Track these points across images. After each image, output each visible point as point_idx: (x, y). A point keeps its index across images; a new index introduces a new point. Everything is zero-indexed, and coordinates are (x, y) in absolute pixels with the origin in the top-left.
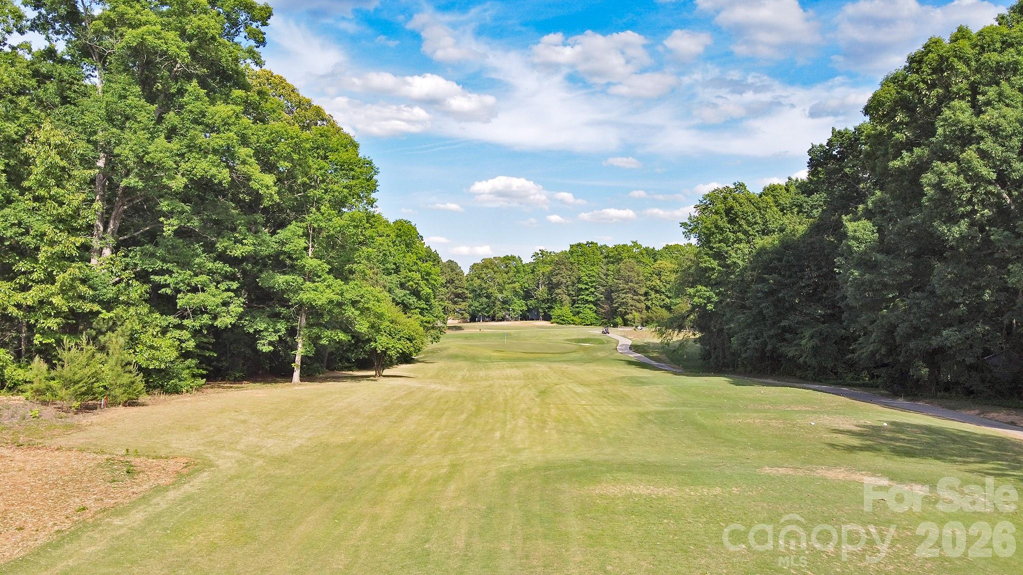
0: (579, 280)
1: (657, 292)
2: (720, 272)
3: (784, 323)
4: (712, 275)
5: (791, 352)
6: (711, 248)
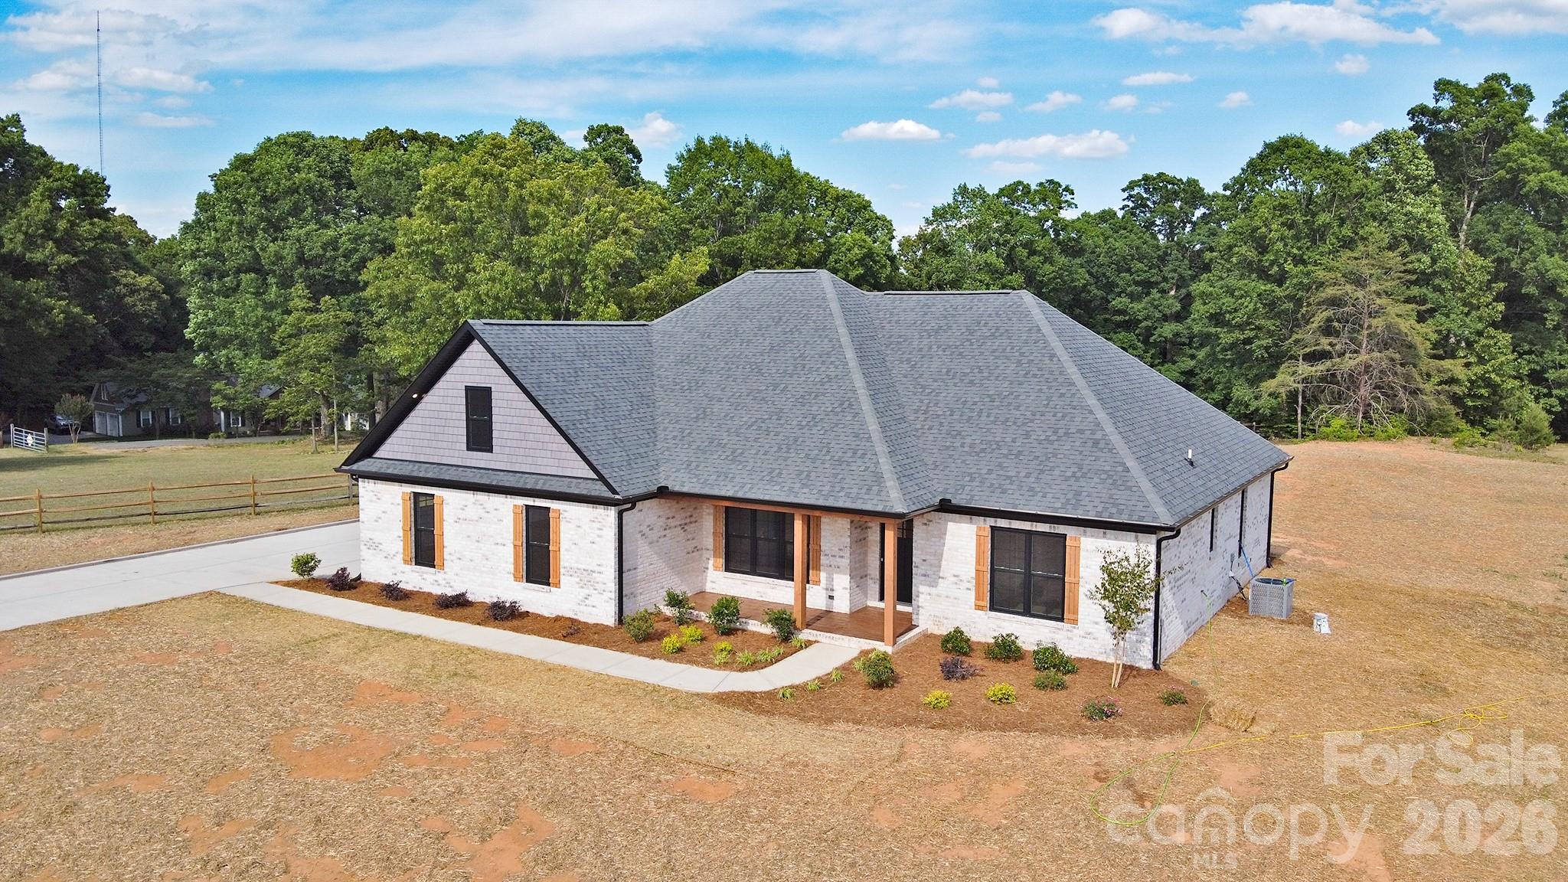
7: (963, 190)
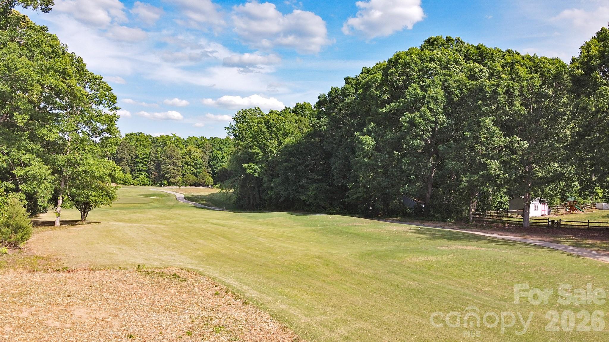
0: (137, 157)
1: (188, 165)
2: (262, 155)
4: (258, 157)
5: (303, 198)
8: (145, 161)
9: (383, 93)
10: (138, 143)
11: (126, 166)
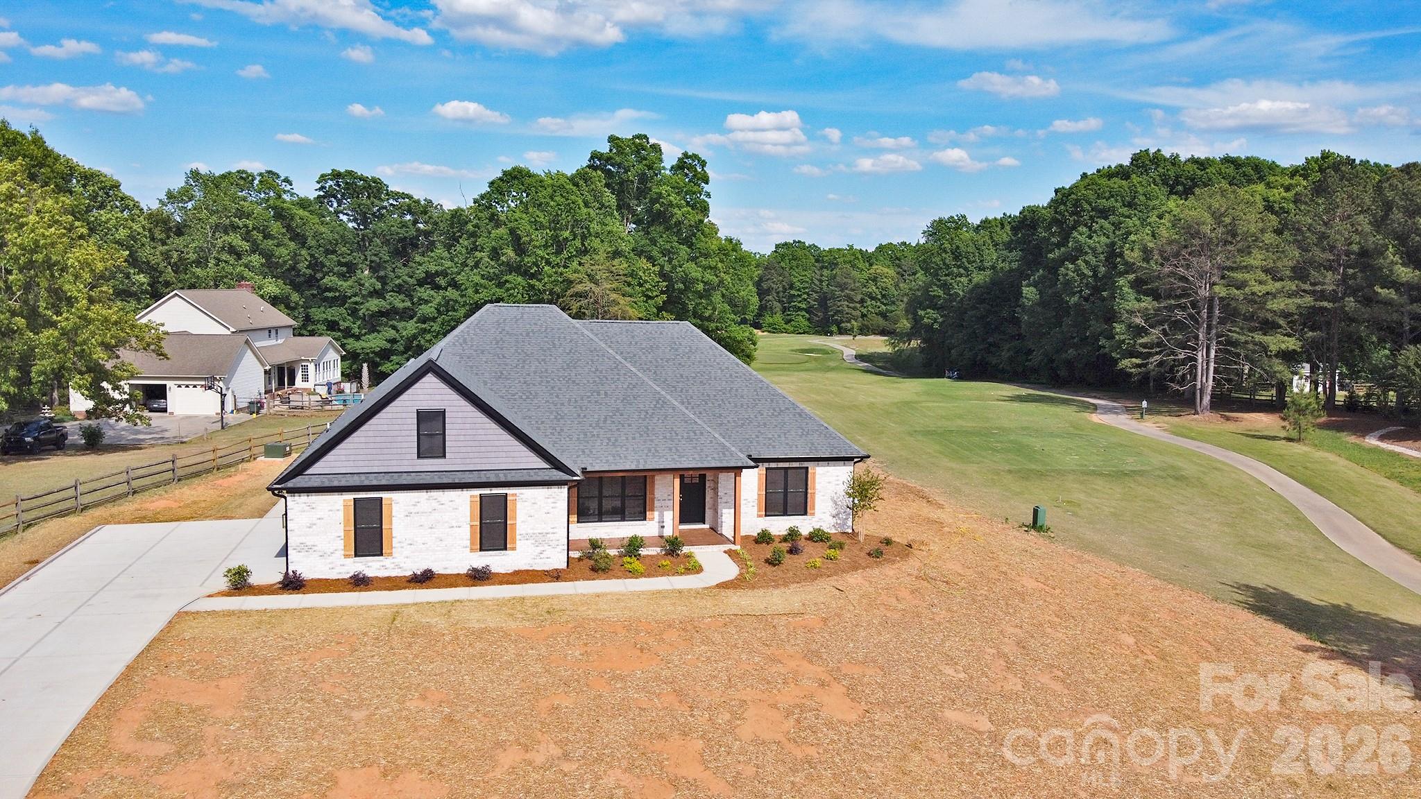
0: (792, 286)
1: (872, 298)
2: (944, 299)
3: (991, 340)
4: (939, 301)
5: (994, 361)
6: (940, 280)
7: (195, 174)
8: (804, 293)
9: (1053, 235)
10: (794, 263)
11: (775, 302)
